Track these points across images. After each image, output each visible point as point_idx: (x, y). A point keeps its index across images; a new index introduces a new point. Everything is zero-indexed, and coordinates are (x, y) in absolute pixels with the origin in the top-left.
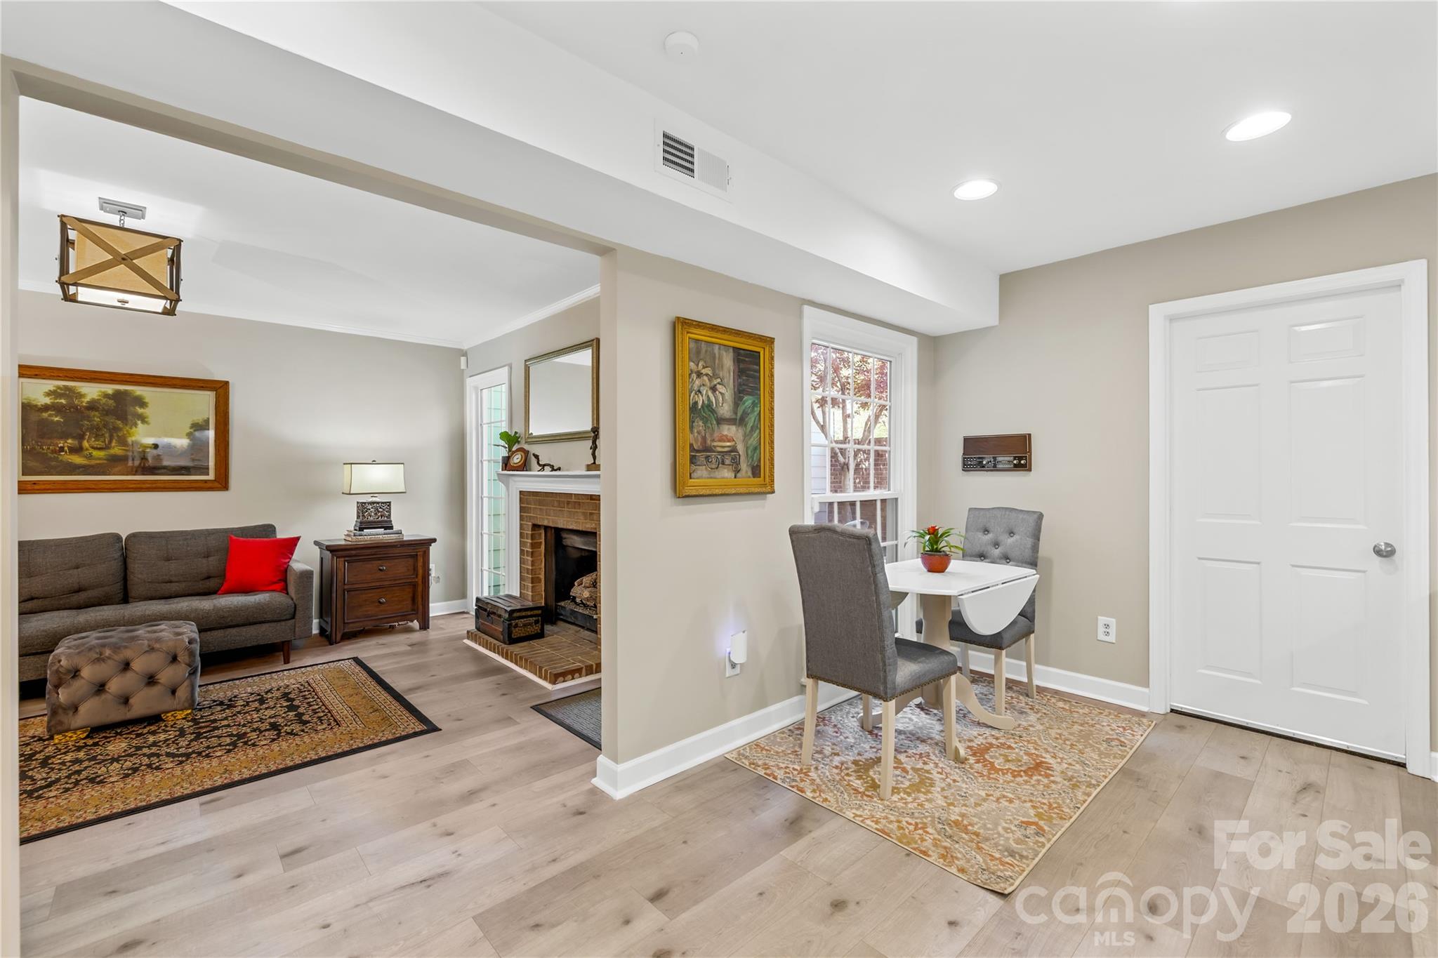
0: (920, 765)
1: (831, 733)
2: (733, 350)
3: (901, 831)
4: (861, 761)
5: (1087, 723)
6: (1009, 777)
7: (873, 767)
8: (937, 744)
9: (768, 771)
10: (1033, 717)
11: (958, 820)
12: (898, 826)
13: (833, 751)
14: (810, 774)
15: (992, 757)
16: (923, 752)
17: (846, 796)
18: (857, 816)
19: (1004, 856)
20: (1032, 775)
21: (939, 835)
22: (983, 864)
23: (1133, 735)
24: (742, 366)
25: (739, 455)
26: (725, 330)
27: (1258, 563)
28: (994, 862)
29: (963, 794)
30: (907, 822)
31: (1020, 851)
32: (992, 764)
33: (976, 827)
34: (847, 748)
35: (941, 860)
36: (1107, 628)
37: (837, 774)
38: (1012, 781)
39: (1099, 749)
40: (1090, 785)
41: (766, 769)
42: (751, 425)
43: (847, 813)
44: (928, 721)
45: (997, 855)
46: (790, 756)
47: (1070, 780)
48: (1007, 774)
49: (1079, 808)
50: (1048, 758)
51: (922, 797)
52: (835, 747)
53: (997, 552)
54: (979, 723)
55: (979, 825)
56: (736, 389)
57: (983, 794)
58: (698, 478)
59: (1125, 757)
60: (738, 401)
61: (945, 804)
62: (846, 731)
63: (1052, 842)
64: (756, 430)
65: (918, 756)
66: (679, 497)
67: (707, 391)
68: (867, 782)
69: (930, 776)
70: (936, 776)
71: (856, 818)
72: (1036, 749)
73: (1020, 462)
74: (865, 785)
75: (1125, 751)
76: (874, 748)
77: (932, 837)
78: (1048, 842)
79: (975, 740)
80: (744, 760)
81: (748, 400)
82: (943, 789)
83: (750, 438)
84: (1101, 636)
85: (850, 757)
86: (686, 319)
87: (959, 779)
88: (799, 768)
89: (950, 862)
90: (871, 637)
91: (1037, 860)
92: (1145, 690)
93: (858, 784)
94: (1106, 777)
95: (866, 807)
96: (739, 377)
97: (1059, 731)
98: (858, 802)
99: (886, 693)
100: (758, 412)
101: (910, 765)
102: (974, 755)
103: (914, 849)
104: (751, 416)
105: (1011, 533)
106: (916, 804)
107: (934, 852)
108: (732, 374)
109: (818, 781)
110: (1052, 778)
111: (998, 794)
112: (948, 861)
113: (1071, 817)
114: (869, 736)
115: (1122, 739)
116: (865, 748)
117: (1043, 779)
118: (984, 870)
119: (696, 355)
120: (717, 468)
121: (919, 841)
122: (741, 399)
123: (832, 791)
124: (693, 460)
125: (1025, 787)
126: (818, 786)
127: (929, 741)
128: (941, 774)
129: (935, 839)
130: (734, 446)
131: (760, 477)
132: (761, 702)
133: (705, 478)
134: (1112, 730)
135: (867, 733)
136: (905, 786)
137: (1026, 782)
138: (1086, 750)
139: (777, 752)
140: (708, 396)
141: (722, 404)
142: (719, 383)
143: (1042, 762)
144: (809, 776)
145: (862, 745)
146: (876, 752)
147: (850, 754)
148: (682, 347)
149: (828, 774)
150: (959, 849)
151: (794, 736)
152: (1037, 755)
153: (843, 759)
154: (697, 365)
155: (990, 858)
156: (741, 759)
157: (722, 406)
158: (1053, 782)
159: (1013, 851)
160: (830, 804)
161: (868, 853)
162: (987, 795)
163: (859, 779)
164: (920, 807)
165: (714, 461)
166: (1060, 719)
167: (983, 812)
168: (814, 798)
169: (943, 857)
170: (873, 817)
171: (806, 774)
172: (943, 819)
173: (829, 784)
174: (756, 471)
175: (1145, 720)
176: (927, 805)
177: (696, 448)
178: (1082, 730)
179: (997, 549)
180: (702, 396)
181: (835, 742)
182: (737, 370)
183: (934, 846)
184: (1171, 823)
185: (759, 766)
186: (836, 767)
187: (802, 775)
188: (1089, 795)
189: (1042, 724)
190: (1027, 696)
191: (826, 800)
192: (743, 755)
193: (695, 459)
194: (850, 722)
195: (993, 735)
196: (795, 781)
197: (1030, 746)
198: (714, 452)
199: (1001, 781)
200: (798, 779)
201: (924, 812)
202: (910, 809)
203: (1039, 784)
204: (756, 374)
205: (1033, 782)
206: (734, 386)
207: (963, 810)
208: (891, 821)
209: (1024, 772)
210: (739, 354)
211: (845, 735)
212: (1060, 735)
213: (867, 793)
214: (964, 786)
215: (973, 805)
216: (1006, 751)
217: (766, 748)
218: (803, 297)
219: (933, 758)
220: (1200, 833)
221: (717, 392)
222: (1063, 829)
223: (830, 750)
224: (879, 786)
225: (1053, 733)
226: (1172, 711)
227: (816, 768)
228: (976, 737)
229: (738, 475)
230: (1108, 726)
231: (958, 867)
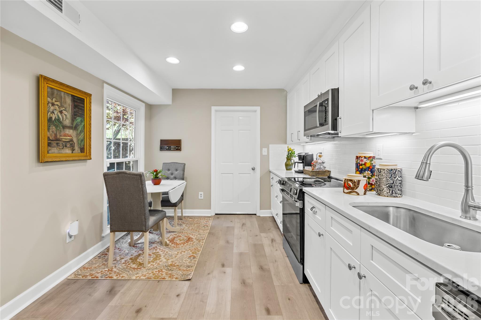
0: (155, 251)
1: (118, 252)
2: (71, 96)
3: (154, 275)
4: (133, 258)
5: (198, 223)
6: (182, 245)
7: (138, 258)
8: (158, 242)
9: (93, 276)
10: (184, 225)
11: (171, 264)
12: (153, 274)
13: (121, 258)
14: (113, 270)
15: (176, 241)
16: (154, 247)
17: (131, 272)
18: (137, 277)
19: (187, 268)
20: (188, 242)
21: (167, 271)
22: (182, 274)
23: (209, 223)
24: (76, 104)
25: (74, 143)
26: (68, 86)
27: (233, 174)
28: (185, 272)
29: (171, 255)
30: (155, 271)
31: (190, 265)
32: (176, 243)
33: (177, 263)
34: (126, 255)
35: (170, 278)
36: (201, 195)
37: (125, 265)
38: (183, 246)
39: (202, 229)
40: (203, 240)
41: (91, 276)
42: (80, 130)
43: (133, 277)
44: (153, 236)
45: (185, 269)
46: (102, 266)
47: (198, 240)
48: (181, 244)
49: (202, 247)
50: (191, 236)
51: (158, 261)
52: (121, 256)
53: (172, 176)
54: (169, 232)
55: (178, 262)
56: (73, 114)
57: (176, 253)
58: (52, 153)
59: (209, 229)
60: (73, 118)
61: (166, 261)
62: (124, 249)
63: (198, 259)
64: (82, 133)
65: (153, 249)
66: (41, 162)
67: (57, 113)
68: (137, 264)
69: (159, 253)
70: (161, 253)
71: (137, 278)
72: (187, 234)
73: (178, 148)
74: (137, 265)
75: (208, 228)
76: (137, 251)
77: (165, 272)
78: (197, 259)
79: (170, 237)
80: (79, 277)
81: (79, 119)
82: (164, 256)
83: (80, 136)
84: (200, 198)
85: (128, 257)
86: (46, 77)
87: (168, 251)
88: (107, 270)
89: (172, 278)
90: (140, 210)
91: (195, 265)
92: (210, 210)
93: (134, 266)
94: (206, 236)
95: (139, 273)
96: (74, 108)
97: (192, 227)
98: (136, 272)
99: (146, 230)
100: (83, 125)
101: (151, 252)
102: (171, 242)
103: (160, 279)
104: (80, 126)
105: (177, 170)
106: (157, 264)
107: (167, 277)
108: (71, 106)
109: (117, 271)
110: (193, 241)
111: (180, 251)
112: (171, 277)
113: (201, 250)
114: (133, 248)
115: (207, 225)
116: (133, 252)
117: (191, 242)
118: (183, 275)
119: (51, 94)
120: (63, 148)
121: (161, 276)
122: (75, 118)
123: (124, 273)
124: (49, 145)
125: (187, 246)
126: (118, 273)
127: (155, 242)
128: (162, 251)
129: (166, 273)
130: (71, 139)
131: (84, 153)
132: (84, 249)
133: (56, 153)
134: (204, 223)
135: (132, 247)
136: (151, 260)
137: (187, 245)
138: (200, 230)
139: (95, 267)
140: (58, 115)
141: (66, 119)
142: (64, 110)
143: (190, 238)
144: (113, 271)
145: (132, 252)
146: (138, 252)
147: (128, 256)
148: (44, 90)
149: (121, 267)
150: (174, 273)
151: (101, 258)
152: (188, 236)
153: (126, 259)
154: (52, 100)
155: (183, 271)
156: (77, 277)
157: (65, 120)
158: (194, 242)
159: (189, 266)
160: (125, 277)
161: (144, 288)
162: (178, 253)
163: (134, 264)
164: (158, 265)
165: (61, 145)
166: (191, 224)
167: (178, 258)
168: (117, 278)
169: (170, 277)
170: (143, 275)
171: (111, 271)
172: (167, 265)
173: (122, 270)
174: (82, 150)
175: (211, 218)
176: (161, 263)
177: (51, 138)
178: (197, 225)
179: (172, 175)
180: (55, 115)
181: (120, 254)
182: (73, 105)
183: (166, 275)
184: (222, 242)
185: (88, 276)
186: (124, 263)
187: (110, 272)
188: (203, 242)
189: (187, 227)
190: (181, 220)
191: (123, 277)
192: (78, 275)
193: (51, 144)
194: (124, 245)
195: (175, 234)
196: (107, 275)
197: (186, 234)
198: (61, 141)
199: (180, 247)
200: (108, 274)
201: (160, 266)
202: (155, 267)
203: (190, 244)
204: (83, 108)
205: (189, 244)
206: (72, 112)
207: (172, 260)
208: (150, 273)
209: (186, 242)
210: (74, 98)
211: (124, 251)
212: (192, 228)
213: (139, 268)
214: (170, 252)
215: (174, 257)
216: (179, 238)
217: (89, 267)
218: (103, 80)
219: (158, 248)
220: (228, 242)
221: (63, 114)
222: (200, 254)
223: (119, 258)
224: (143, 264)
225: (190, 228)
226: (216, 214)
227: (115, 267)
228: (170, 236)
229: (74, 152)
230: (203, 222)
231: (175, 278)
